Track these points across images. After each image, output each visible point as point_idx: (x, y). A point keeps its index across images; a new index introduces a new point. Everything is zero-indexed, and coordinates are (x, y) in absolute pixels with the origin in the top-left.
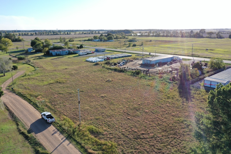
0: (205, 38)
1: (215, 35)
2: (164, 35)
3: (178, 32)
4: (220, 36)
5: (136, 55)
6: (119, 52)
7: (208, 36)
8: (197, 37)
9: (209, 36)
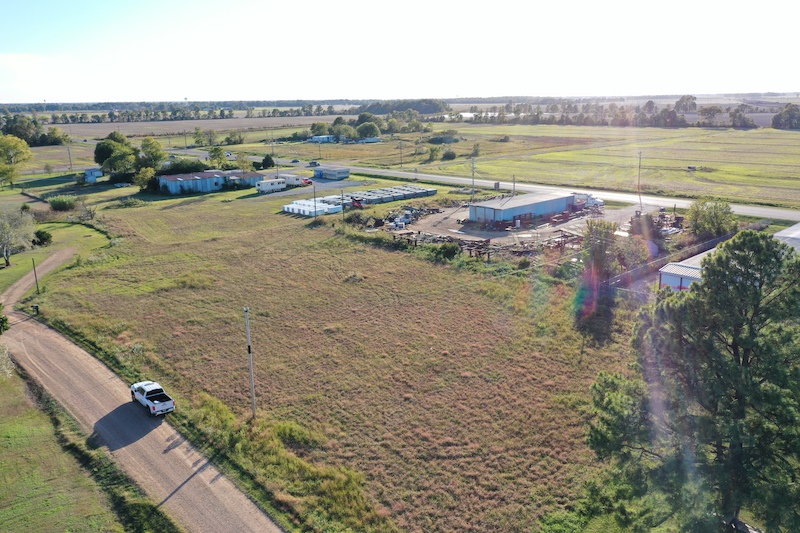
0: (693, 126)
1: (725, 118)
2: (554, 117)
3: (602, 107)
4: (744, 122)
5: (453, 189)
6: (395, 179)
7: (702, 119)
8: (667, 125)
9: (707, 121)
